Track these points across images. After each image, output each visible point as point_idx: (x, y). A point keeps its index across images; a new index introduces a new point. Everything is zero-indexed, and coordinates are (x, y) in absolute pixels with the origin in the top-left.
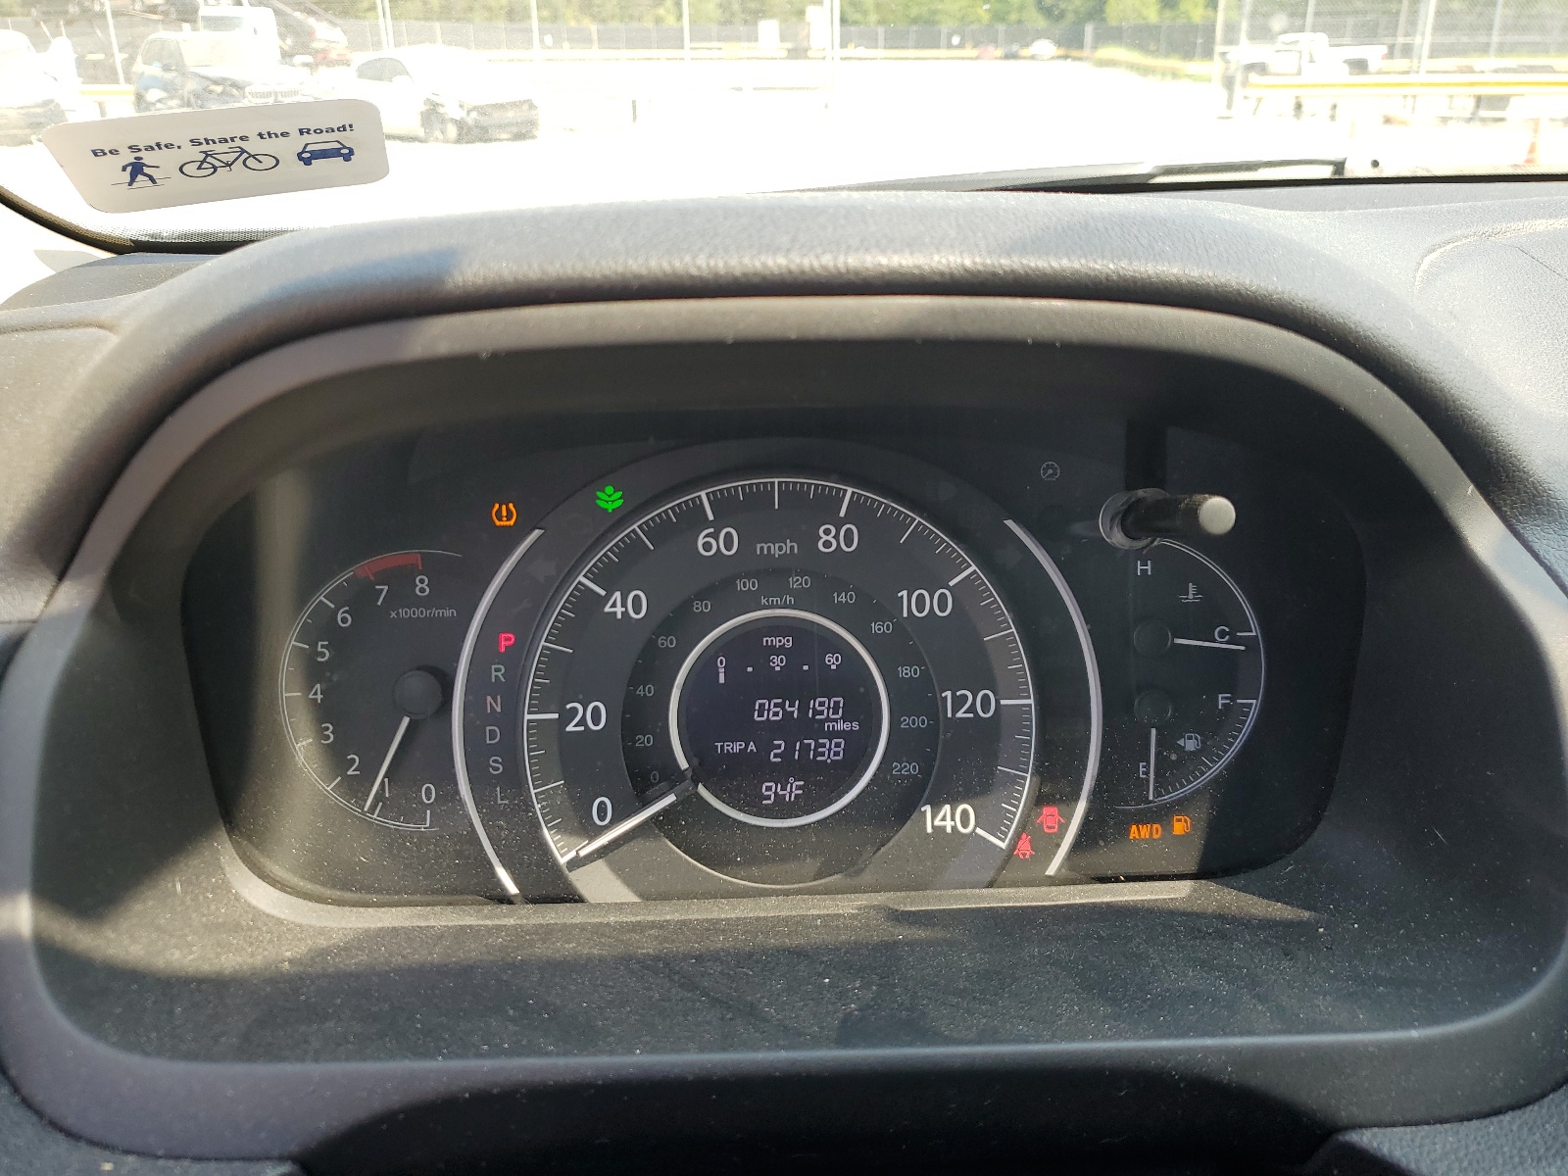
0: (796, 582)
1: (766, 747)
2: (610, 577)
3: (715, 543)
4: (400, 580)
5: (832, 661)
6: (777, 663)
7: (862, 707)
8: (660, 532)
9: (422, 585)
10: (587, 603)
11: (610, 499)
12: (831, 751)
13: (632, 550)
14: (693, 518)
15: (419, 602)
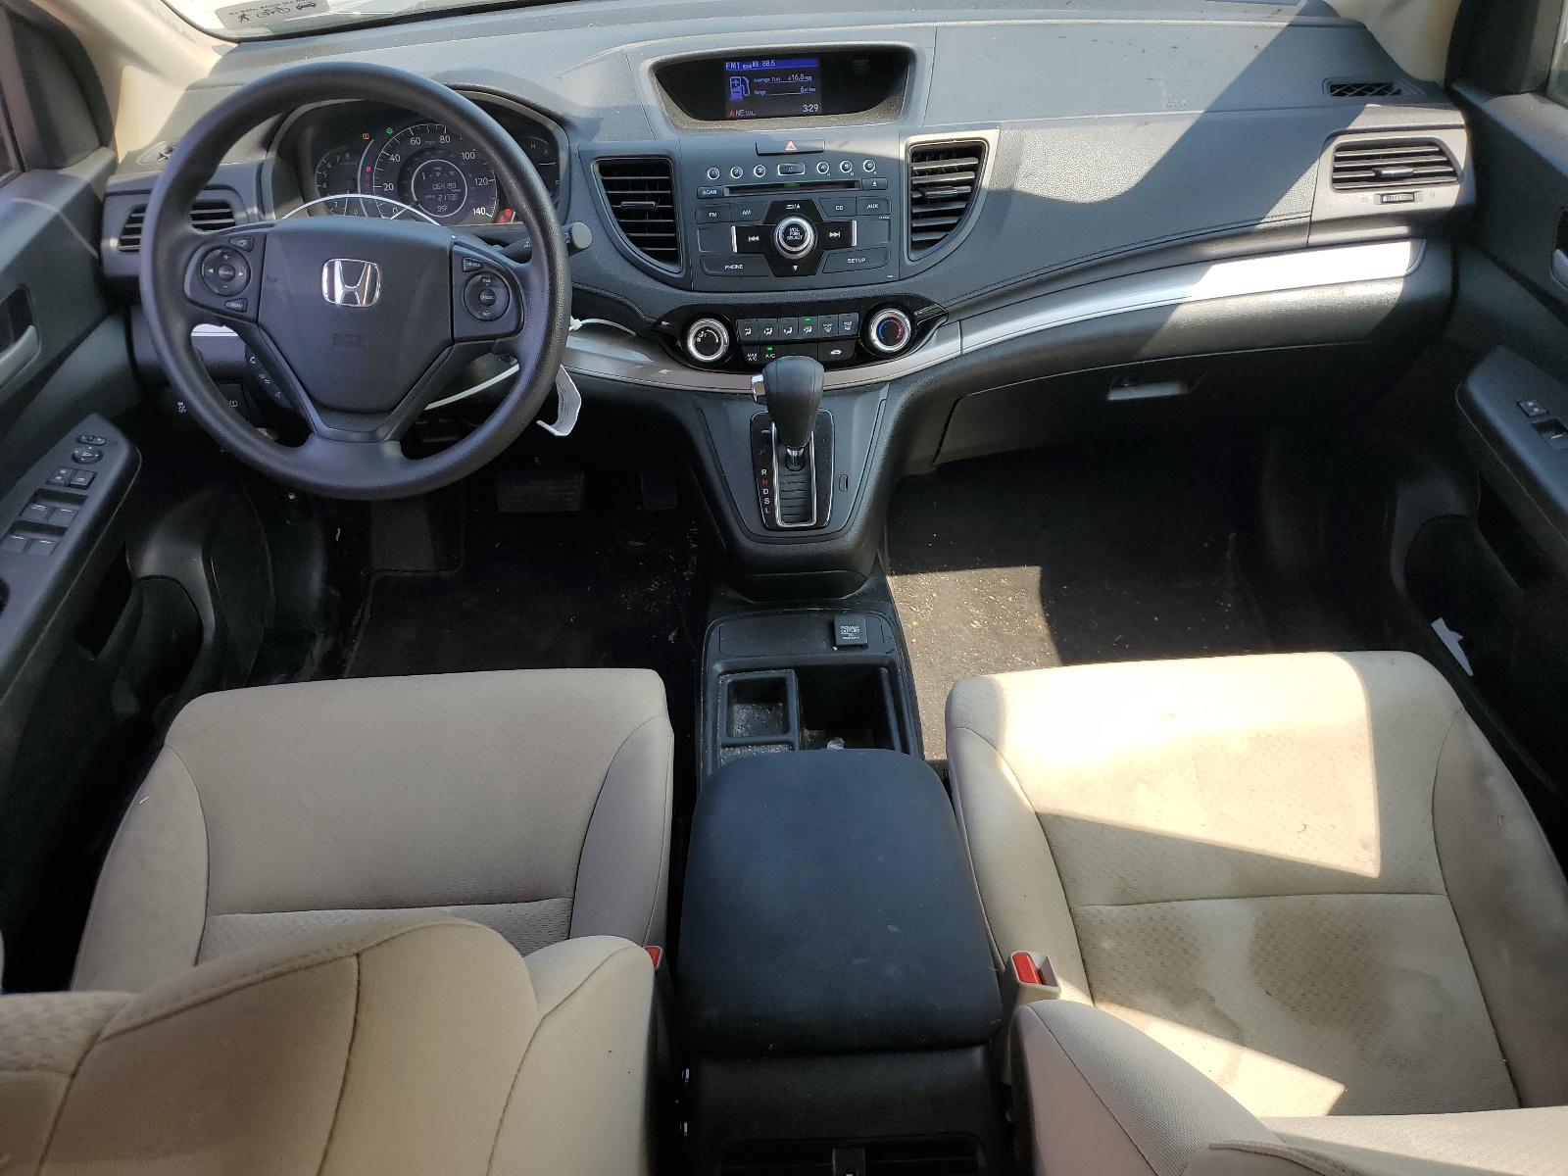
0: (440, 152)
1: (437, 197)
2: (390, 150)
3: (415, 142)
4: (342, 154)
5: (452, 173)
6: (438, 174)
7: (460, 185)
8: (401, 139)
9: (347, 156)
10: (386, 158)
11: (390, 131)
12: (454, 198)
13: (394, 143)
14: (408, 136)
15: (347, 160)
